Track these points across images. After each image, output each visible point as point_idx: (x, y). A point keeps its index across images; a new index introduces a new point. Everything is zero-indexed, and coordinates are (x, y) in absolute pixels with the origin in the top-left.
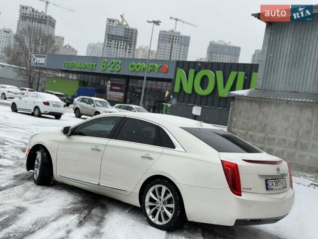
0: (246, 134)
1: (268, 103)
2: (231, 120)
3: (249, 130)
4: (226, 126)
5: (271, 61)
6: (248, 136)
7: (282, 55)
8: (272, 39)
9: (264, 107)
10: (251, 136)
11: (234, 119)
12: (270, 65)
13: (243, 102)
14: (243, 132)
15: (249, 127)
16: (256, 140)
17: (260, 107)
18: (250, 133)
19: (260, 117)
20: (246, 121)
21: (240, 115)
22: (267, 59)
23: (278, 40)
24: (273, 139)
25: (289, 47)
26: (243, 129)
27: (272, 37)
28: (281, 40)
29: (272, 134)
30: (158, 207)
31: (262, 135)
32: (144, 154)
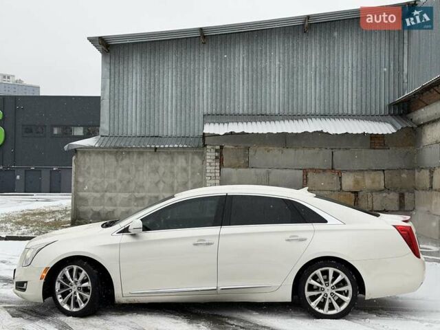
0: (103, 197)
1: (129, 153)
2: (77, 182)
3: (106, 192)
4: (71, 192)
5: (116, 98)
6: (106, 199)
8: (112, 71)
9: (122, 159)
10: (110, 199)
11: (81, 180)
12: (116, 104)
13: (90, 156)
14: (98, 195)
15: (106, 187)
16: (118, 202)
17: (117, 161)
18: (108, 194)
19: (119, 172)
20: (99, 180)
21: (89, 173)
22: (110, 96)
23: (121, 71)
24: (142, 198)
26: (97, 192)
27: (112, 68)
29: (139, 192)
31: (127, 195)
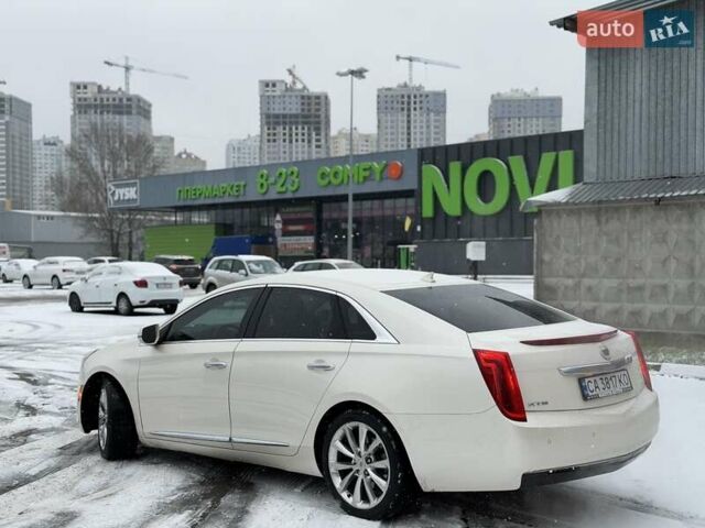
0: (577, 285)
1: (617, 210)
2: (541, 261)
3: (583, 276)
4: (531, 274)
5: (608, 117)
6: (583, 289)
7: (630, 101)
8: (603, 69)
9: (607, 221)
10: (589, 289)
11: (546, 257)
12: (609, 126)
13: (560, 217)
14: (570, 282)
15: (582, 270)
16: (602, 295)
17: (599, 222)
18: (587, 282)
19: (604, 244)
20: (573, 258)
21: (558, 247)
22: (598, 113)
23: (617, 69)
24: (640, 288)
25: (645, 81)
26: (569, 277)
27: (602, 65)
28: (624, 70)
29: (634, 278)
30: (358, 471)
31: (614, 283)
32: (312, 361)
